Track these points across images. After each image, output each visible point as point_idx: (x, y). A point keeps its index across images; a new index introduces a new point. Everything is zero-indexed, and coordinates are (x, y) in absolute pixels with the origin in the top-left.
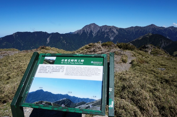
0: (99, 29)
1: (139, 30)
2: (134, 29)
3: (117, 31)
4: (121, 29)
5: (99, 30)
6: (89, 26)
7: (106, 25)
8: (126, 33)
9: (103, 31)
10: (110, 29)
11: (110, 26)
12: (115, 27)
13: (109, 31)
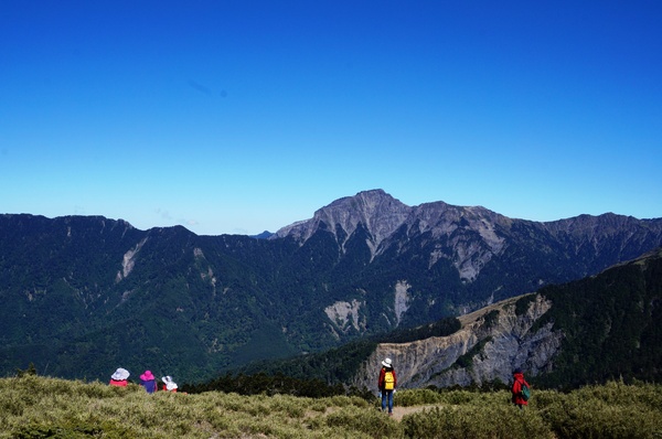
0: (402, 219)
1: (624, 234)
2: (597, 230)
3: (498, 233)
4: (521, 226)
5: (404, 227)
6: (354, 204)
7: (440, 203)
8: (547, 249)
9: (422, 230)
10: (464, 222)
11: (461, 209)
12: (490, 215)
13: (454, 234)
